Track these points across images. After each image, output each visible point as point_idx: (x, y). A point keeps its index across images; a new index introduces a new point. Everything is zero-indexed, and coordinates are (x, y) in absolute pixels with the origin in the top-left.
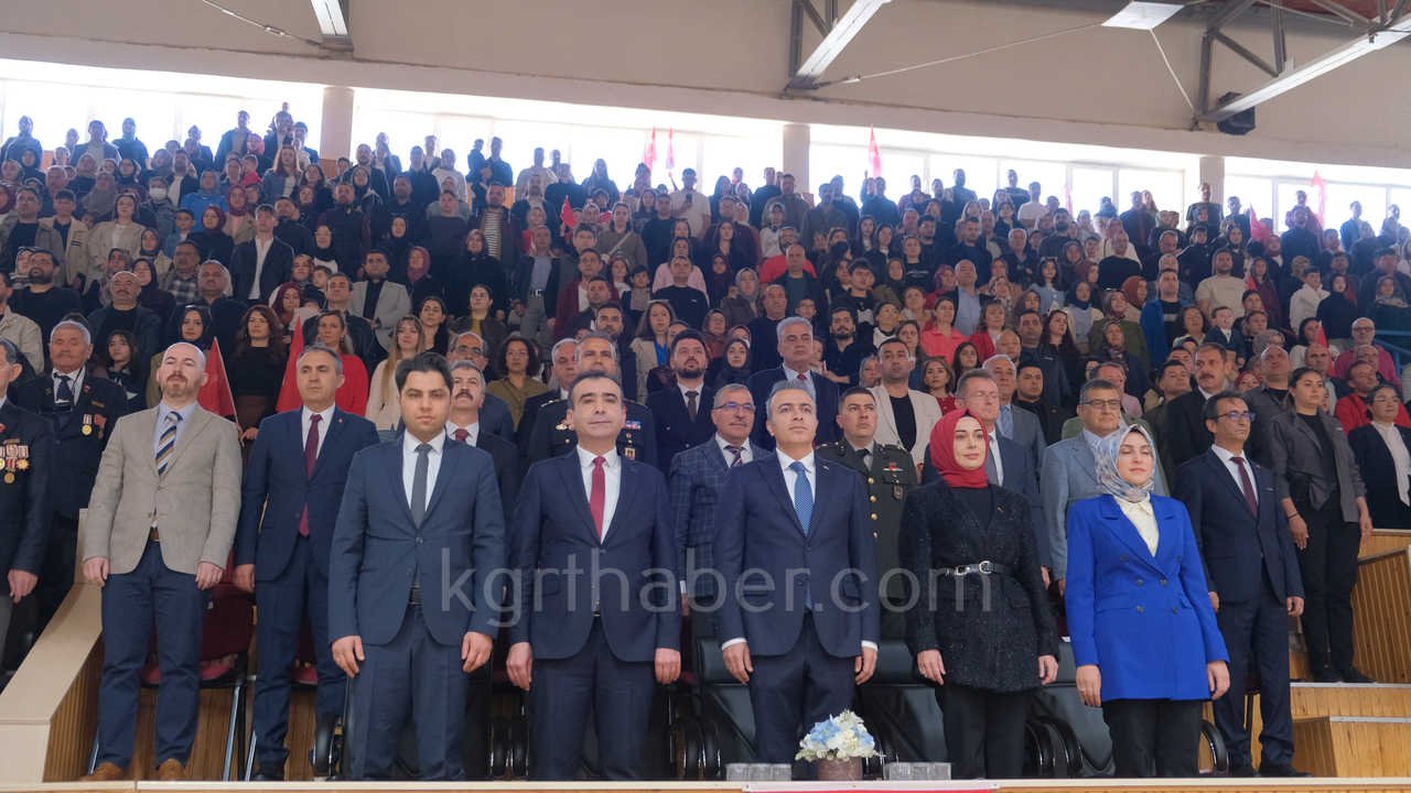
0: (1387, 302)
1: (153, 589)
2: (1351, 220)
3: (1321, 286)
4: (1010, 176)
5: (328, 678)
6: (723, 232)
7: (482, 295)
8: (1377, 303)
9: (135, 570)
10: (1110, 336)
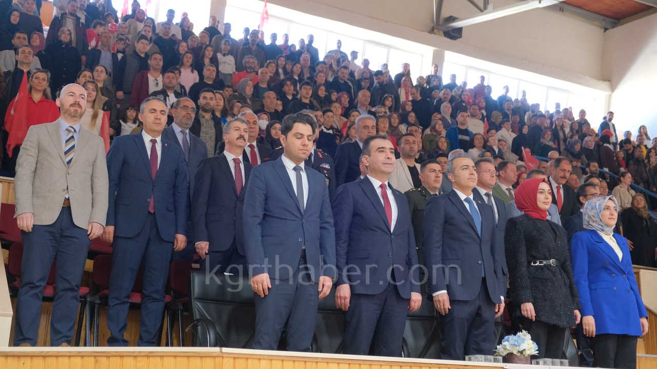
0: (547, 143)
1: (61, 236)
2: (503, 95)
3: (511, 130)
4: (338, 43)
5: (154, 299)
6: (207, 52)
7: (102, 72)
8: (542, 143)
9: (54, 223)
10: (440, 144)
